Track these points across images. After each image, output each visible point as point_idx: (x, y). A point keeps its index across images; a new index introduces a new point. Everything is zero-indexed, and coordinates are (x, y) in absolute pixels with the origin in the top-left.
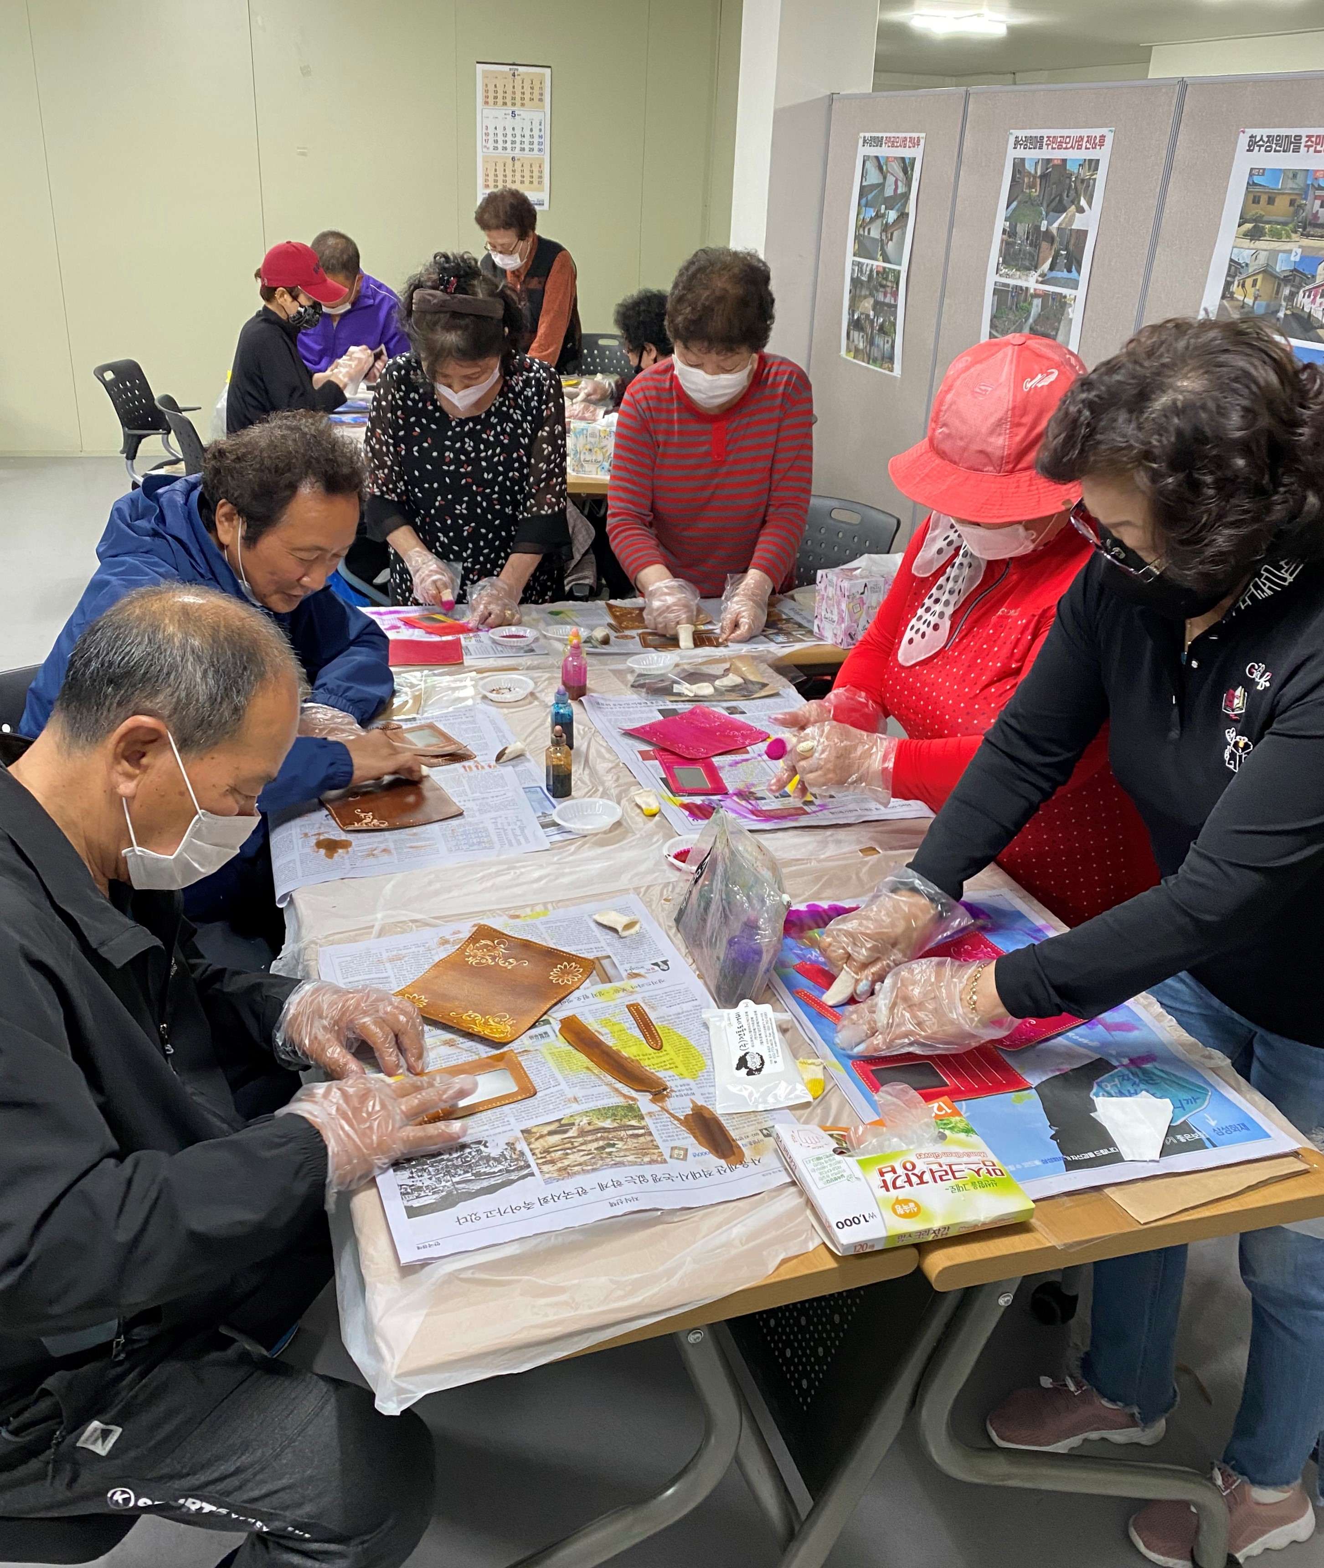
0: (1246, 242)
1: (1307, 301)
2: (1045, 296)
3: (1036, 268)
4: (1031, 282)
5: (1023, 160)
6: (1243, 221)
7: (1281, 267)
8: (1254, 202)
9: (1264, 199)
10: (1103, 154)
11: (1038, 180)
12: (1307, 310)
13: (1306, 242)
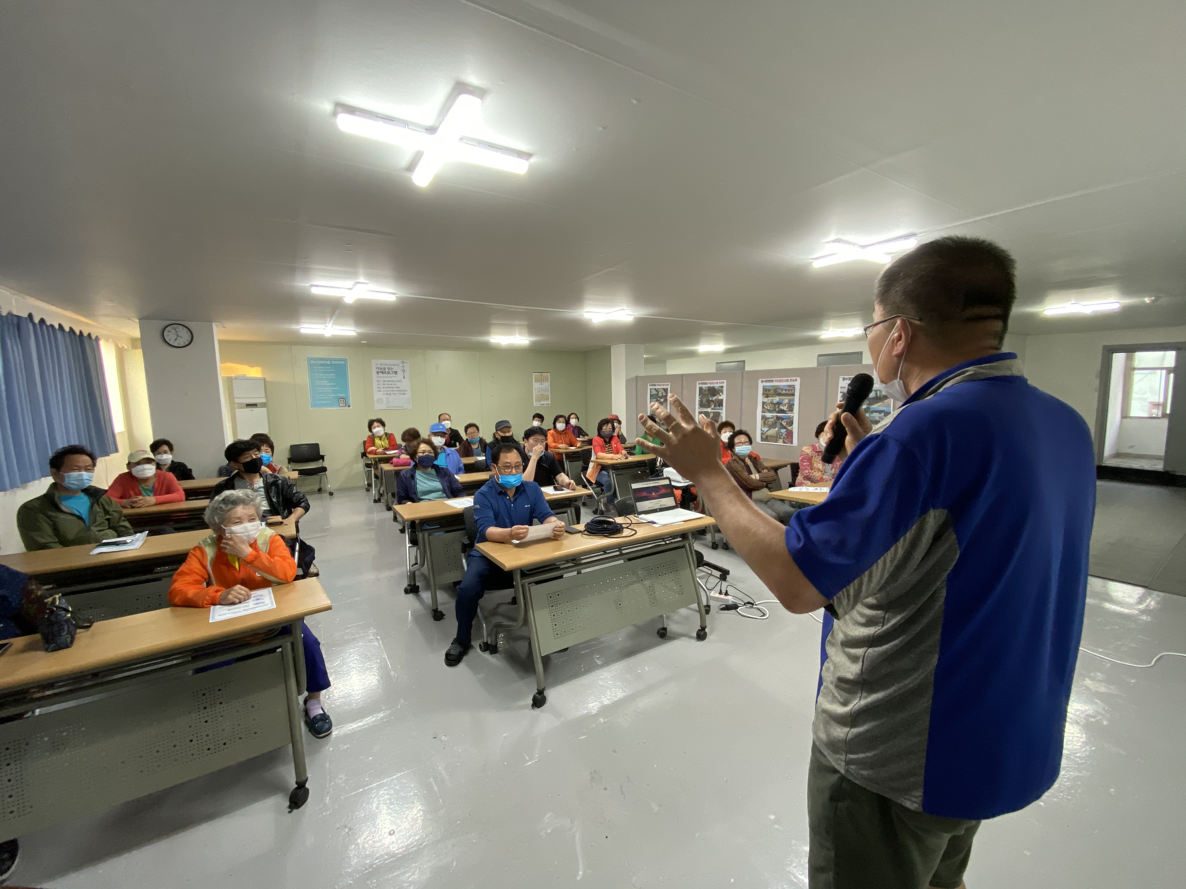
0: (765, 398)
2: (714, 413)
3: (710, 407)
4: (709, 410)
5: (702, 387)
6: (763, 394)
7: (775, 402)
8: (765, 391)
9: (767, 391)
10: (725, 385)
11: (707, 391)
13: (779, 397)
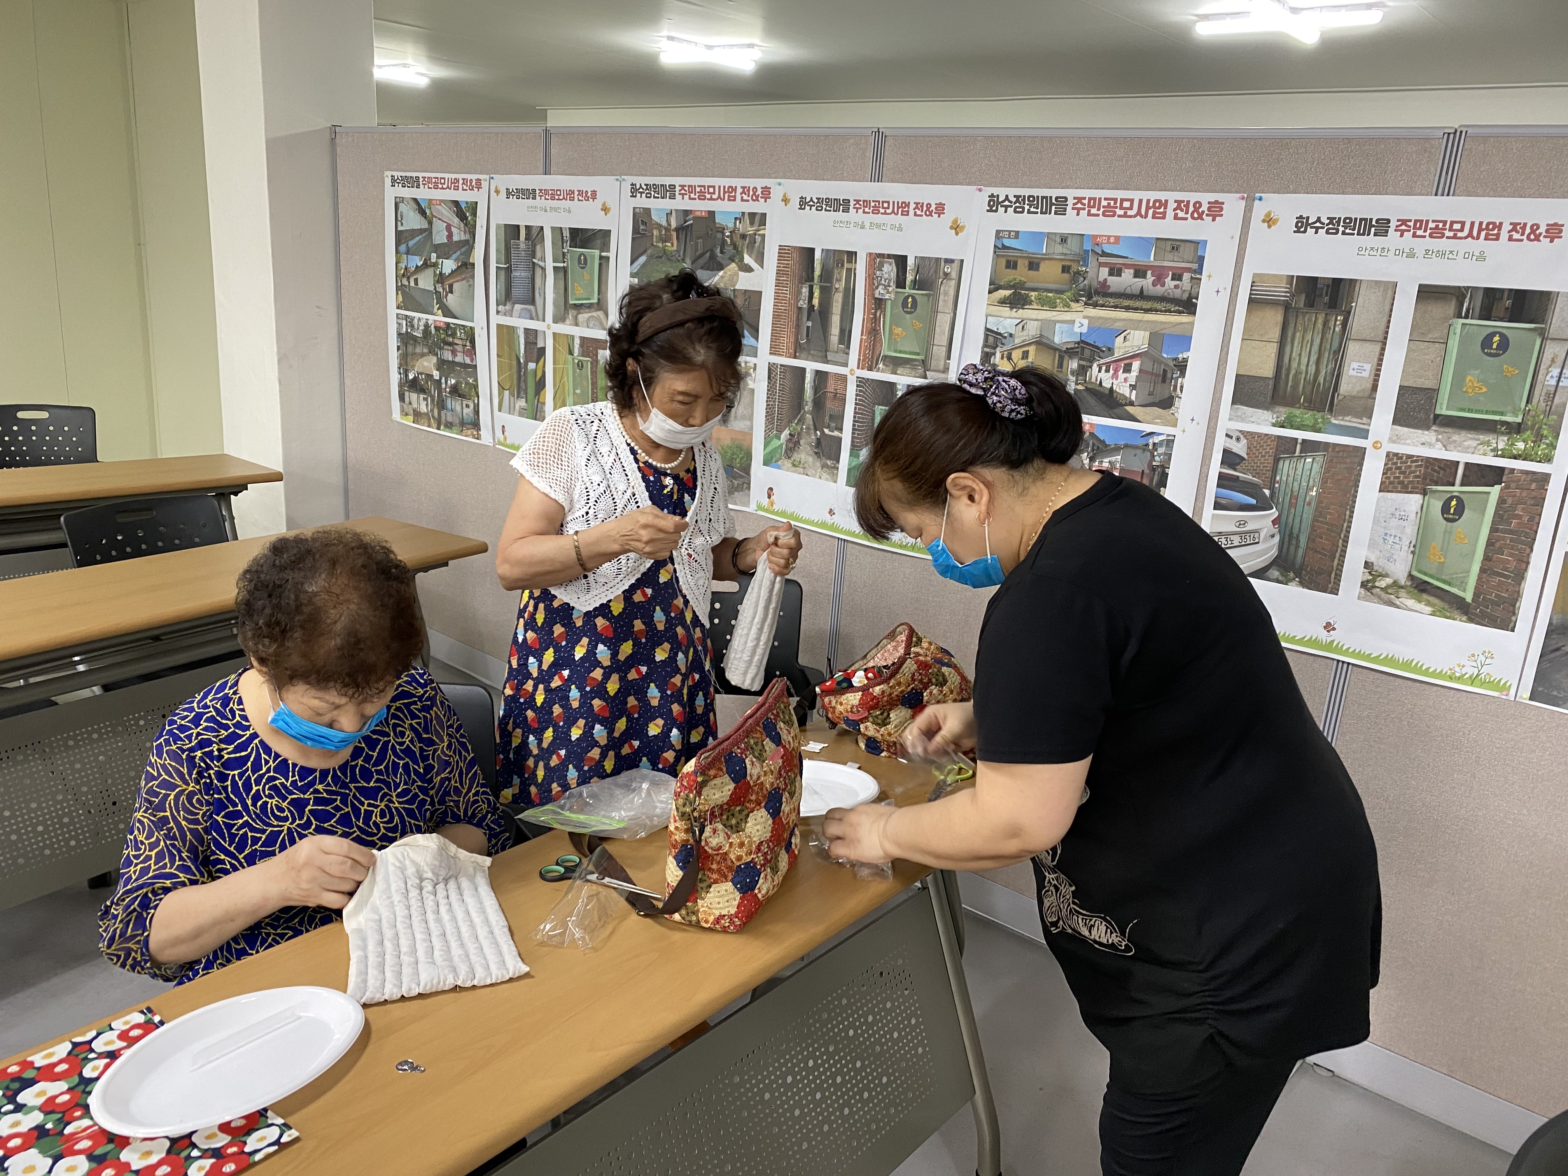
0: (1005, 310)
1: (1103, 375)
5: (647, 211)
6: (995, 287)
7: (1060, 338)
8: (1008, 266)
9: (1022, 265)
10: (770, 208)
11: (674, 234)
12: (1107, 384)
13: (1092, 312)
